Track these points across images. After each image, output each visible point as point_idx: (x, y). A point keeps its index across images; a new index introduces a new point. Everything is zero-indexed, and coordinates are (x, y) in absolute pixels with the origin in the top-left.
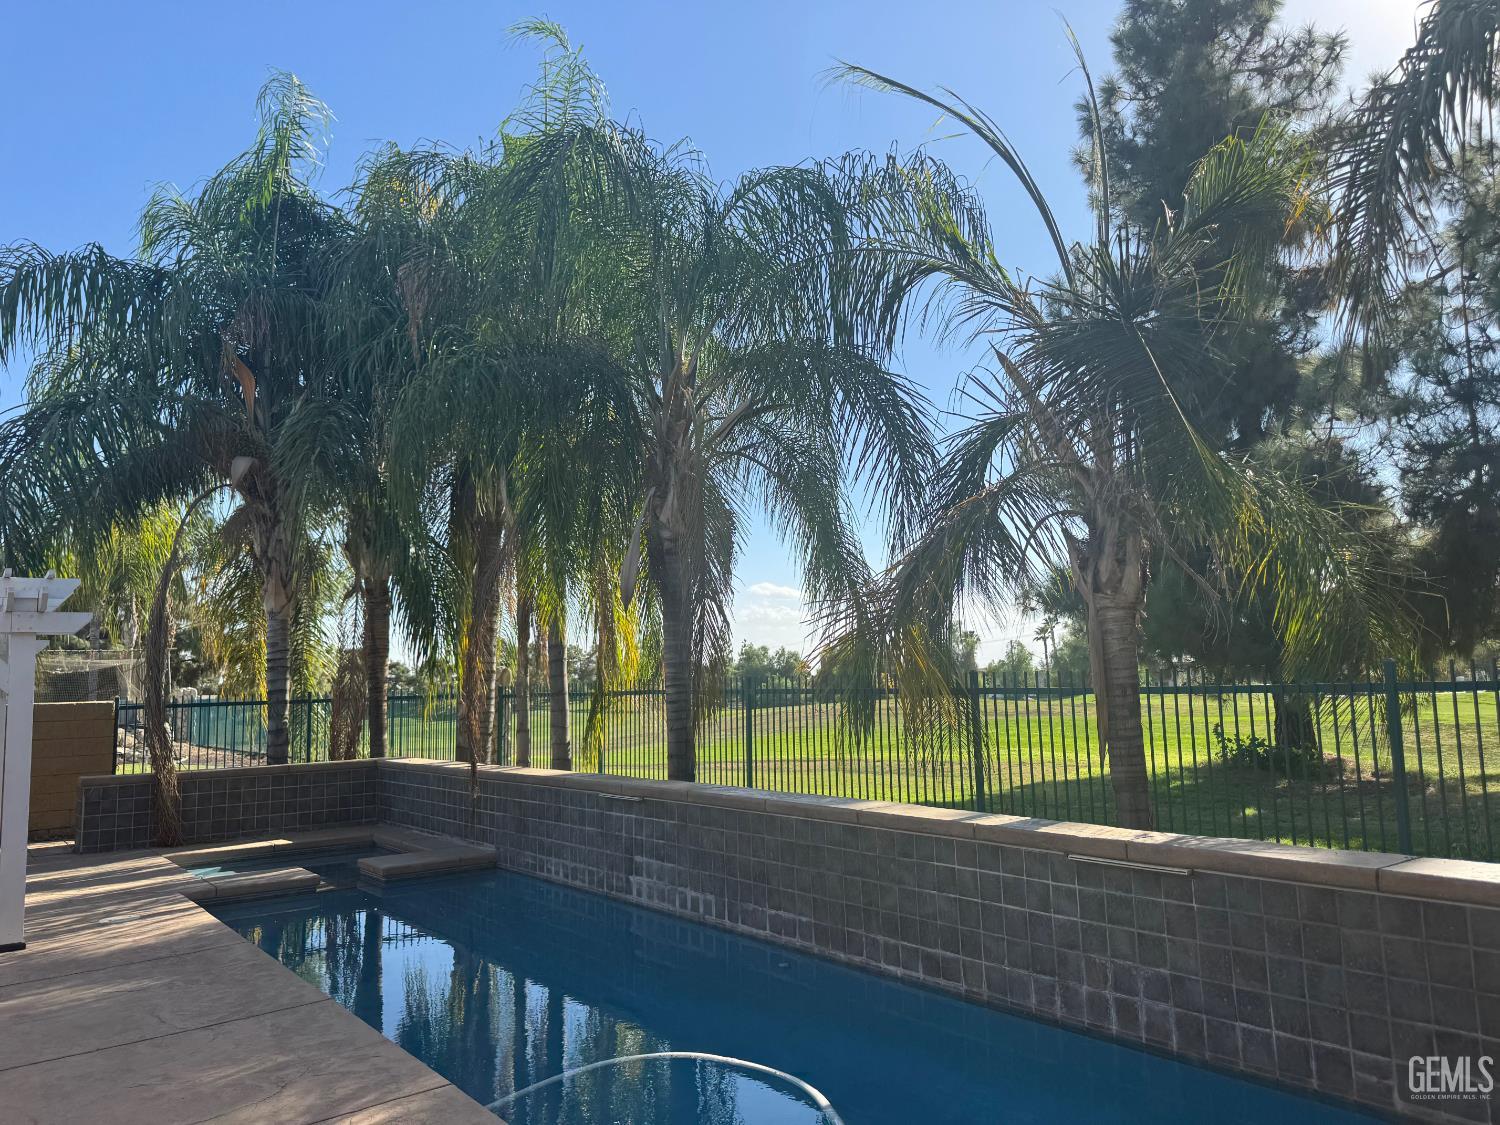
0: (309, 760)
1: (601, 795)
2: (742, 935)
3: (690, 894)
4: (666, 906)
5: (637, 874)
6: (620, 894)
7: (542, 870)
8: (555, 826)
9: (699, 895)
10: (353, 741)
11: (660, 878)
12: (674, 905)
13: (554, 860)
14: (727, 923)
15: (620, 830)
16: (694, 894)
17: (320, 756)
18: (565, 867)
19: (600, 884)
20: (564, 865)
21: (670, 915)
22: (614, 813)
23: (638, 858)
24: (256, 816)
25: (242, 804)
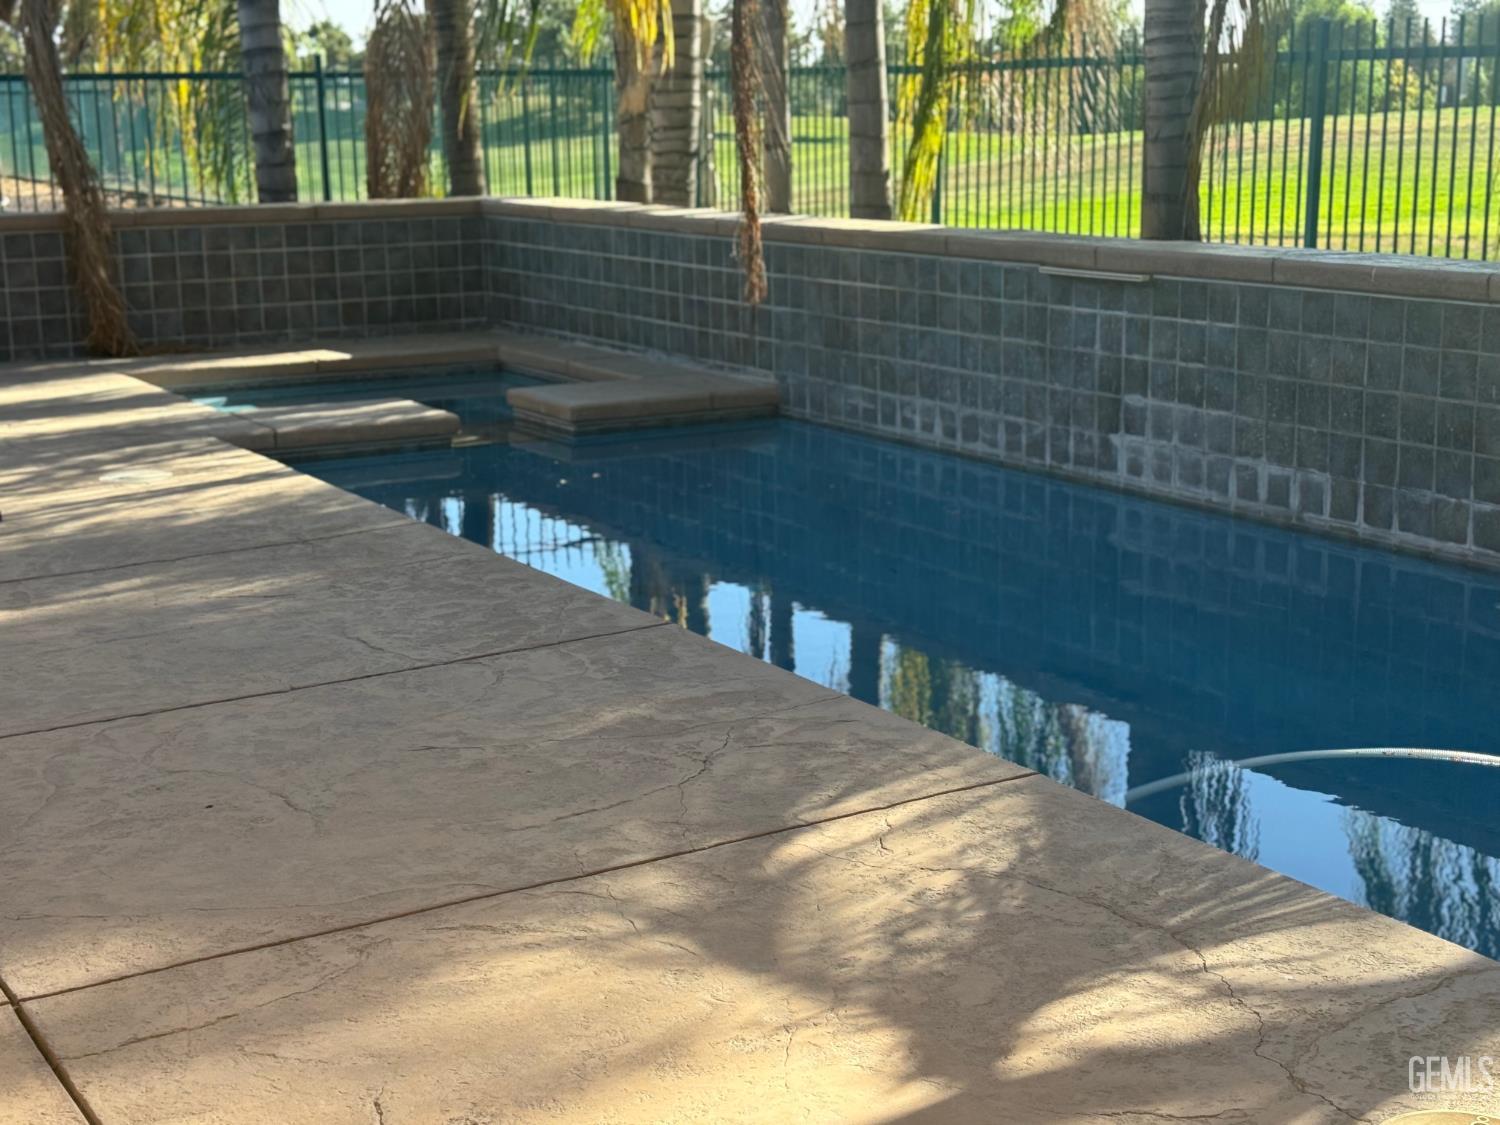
1: (1044, 270)
2: (1400, 551)
3: (1266, 470)
4: (1203, 494)
5: (1128, 431)
6: (1083, 470)
7: (889, 419)
8: (923, 335)
9: (1288, 471)
10: (413, 162)
11: (1186, 439)
12: (1224, 490)
13: (919, 402)
14: (1361, 527)
15: (1090, 342)
16: (1276, 470)
18: (948, 415)
19: (1036, 447)
20: (943, 412)
21: (1211, 511)
22: (1073, 309)
23: (1133, 400)
24: (262, 305)
25: (233, 280)
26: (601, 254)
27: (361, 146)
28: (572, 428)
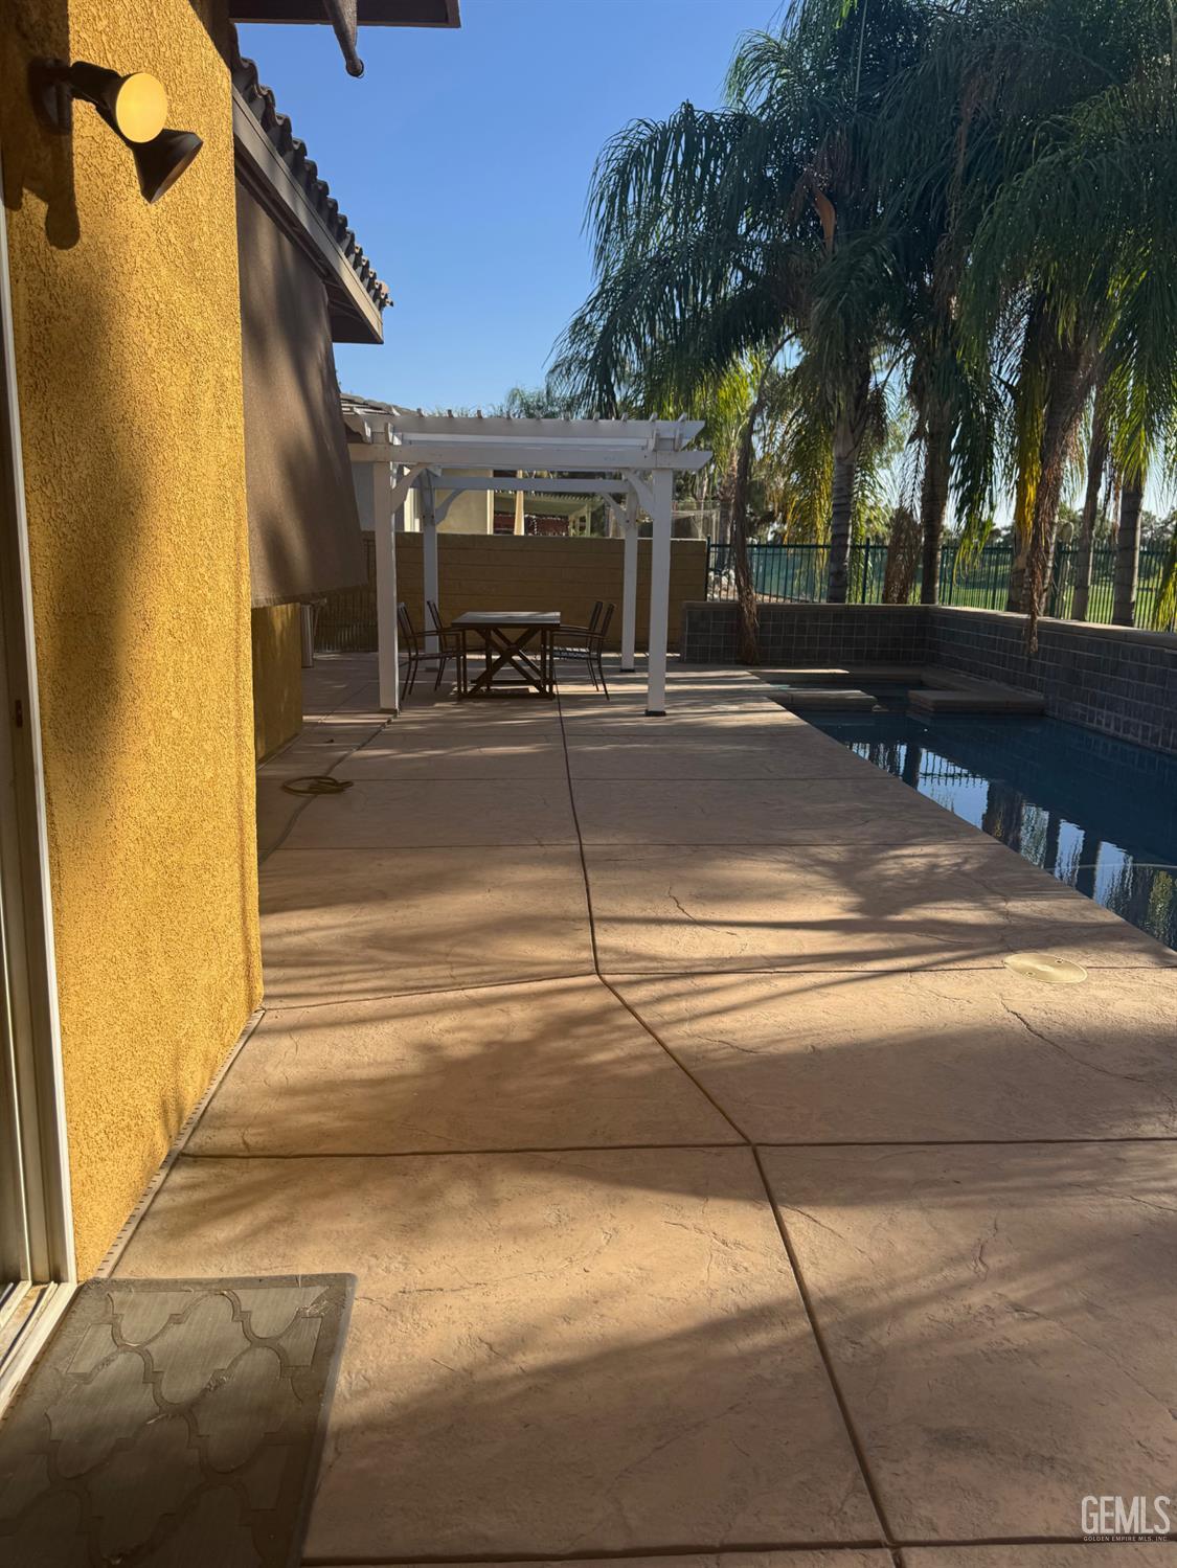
0: (863, 601)
7: (1092, 721)
10: (905, 587)
13: (1106, 712)
17: (874, 597)
18: (1118, 720)
24: (818, 648)
25: (806, 636)
26: (975, 633)
27: (882, 584)
28: (932, 709)
